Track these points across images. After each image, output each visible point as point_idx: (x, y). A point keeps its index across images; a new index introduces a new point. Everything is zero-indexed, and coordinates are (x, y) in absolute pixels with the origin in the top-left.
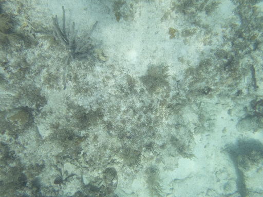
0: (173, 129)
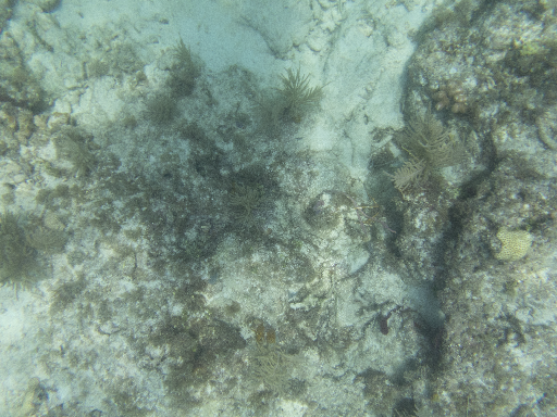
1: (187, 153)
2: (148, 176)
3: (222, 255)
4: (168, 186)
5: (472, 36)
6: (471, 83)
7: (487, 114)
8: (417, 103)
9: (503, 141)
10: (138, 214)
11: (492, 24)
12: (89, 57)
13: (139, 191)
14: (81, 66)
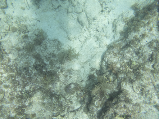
1: (34, 63)
2: (18, 67)
3: (35, 98)
4: (24, 72)
5: (121, 53)
6: (119, 66)
7: (121, 76)
8: (104, 65)
9: (123, 86)
10: (10, 80)
11: (127, 52)
12: (12, 25)
13: (14, 72)
14: (9, 27)
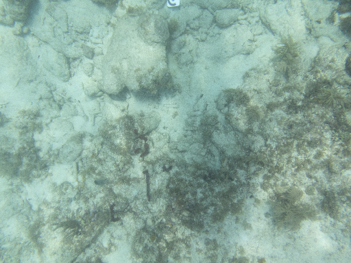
0: (256, 129)
